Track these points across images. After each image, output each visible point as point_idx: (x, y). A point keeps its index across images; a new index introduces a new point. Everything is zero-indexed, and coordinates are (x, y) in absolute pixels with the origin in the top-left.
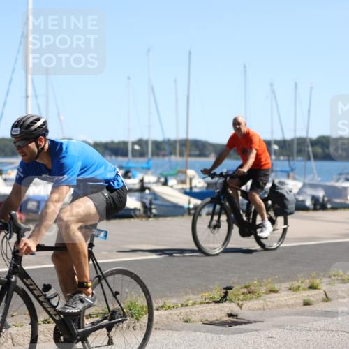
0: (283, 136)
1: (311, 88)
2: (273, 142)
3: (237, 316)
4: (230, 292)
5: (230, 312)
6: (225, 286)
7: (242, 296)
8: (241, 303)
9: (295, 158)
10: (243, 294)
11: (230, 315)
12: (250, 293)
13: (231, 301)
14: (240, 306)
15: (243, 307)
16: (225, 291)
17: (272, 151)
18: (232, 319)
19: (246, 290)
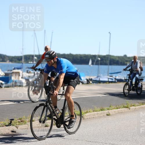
0: (39, 53)
1: (52, 32)
2: (34, 56)
3: (15, 132)
4: (12, 121)
5: (12, 130)
6: (11, 119)
7: (18, 123)
8: (17, 126)
9: (44, 63)
10: (19, 122)
11: (12, 131)
12: (21, 122)
13: (13, 125)
14: (17, 128)
15: (18, 128)
16: (10, 121)
17: (34, 59)
18: (13, 133)
19: (20, 120)
